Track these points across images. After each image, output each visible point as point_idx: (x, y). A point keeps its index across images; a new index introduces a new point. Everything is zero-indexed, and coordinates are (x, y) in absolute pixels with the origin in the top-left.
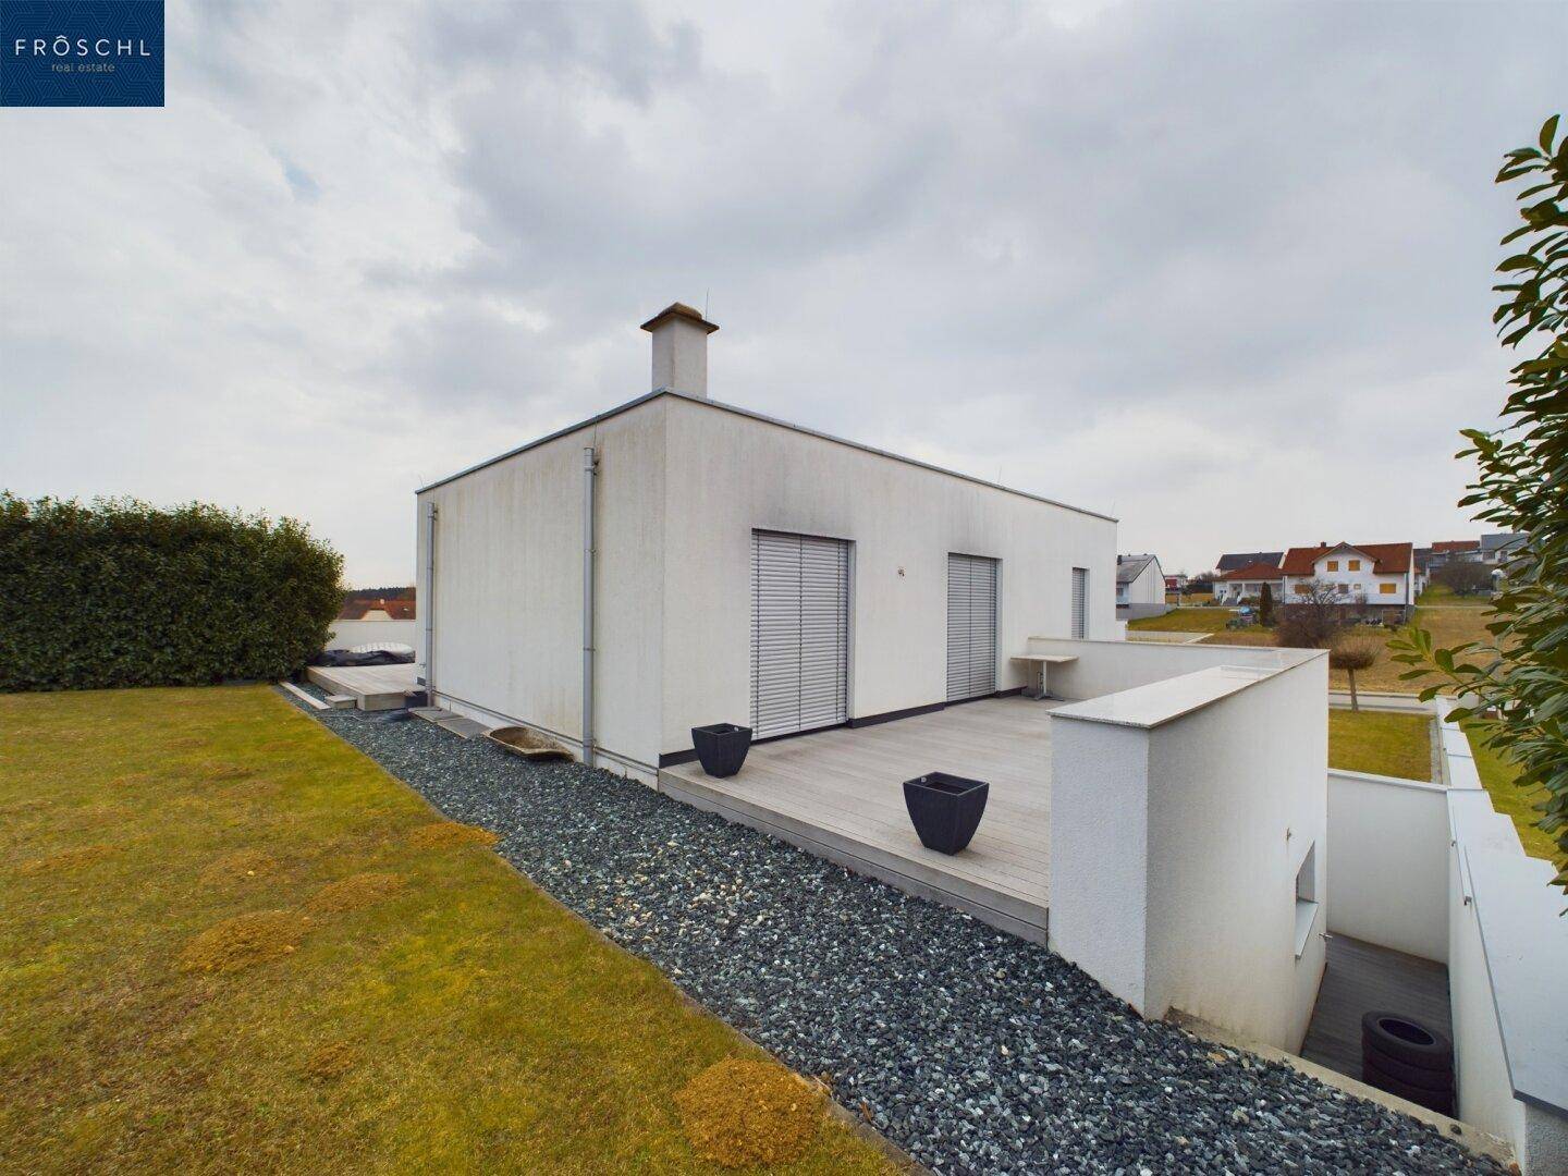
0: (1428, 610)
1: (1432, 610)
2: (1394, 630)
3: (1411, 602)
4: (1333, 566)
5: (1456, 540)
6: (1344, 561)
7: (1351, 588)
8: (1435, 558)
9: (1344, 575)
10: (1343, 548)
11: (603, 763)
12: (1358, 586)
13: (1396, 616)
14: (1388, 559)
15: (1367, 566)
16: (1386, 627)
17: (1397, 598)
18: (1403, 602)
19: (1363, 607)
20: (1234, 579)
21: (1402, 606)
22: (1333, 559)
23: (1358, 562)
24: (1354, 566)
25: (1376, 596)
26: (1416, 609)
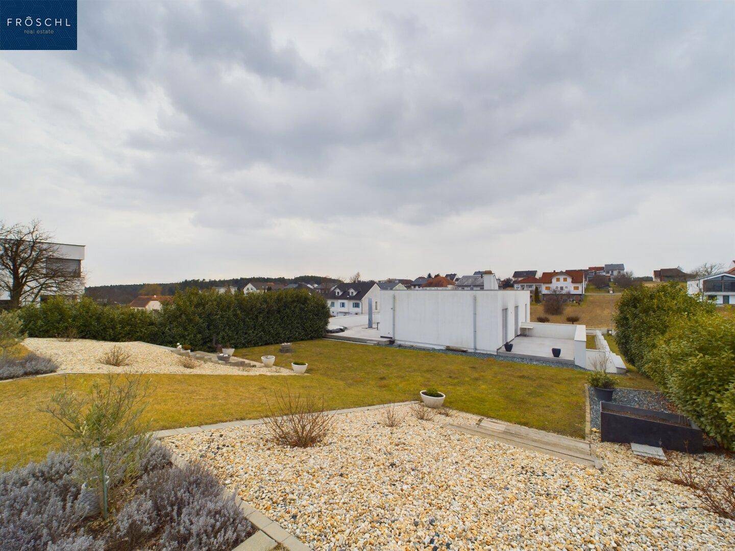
0: (588, 295)
1: (591, 295)
2: (579, 304)
3: (584, 293)
4: (558, 280)
5: (597, 266)
6: (562, 278)
7: (564, 288)
8: (590, 273)
9: (562, 283)
10: (561, 273)
11: (478, 351)
12: (566, 287)
13: (579, 299)
14: (575, 276)
15: (569, 280)
16: (576, 303)
17: (579, 292)
18: (581, 293)
19: (569, 295)
20: (522, 283)
21: (581, 295)
22: (558, 277)
23: (566, 278)
24: (565, 280)
25: (573, 292)
26: (585, 295)
